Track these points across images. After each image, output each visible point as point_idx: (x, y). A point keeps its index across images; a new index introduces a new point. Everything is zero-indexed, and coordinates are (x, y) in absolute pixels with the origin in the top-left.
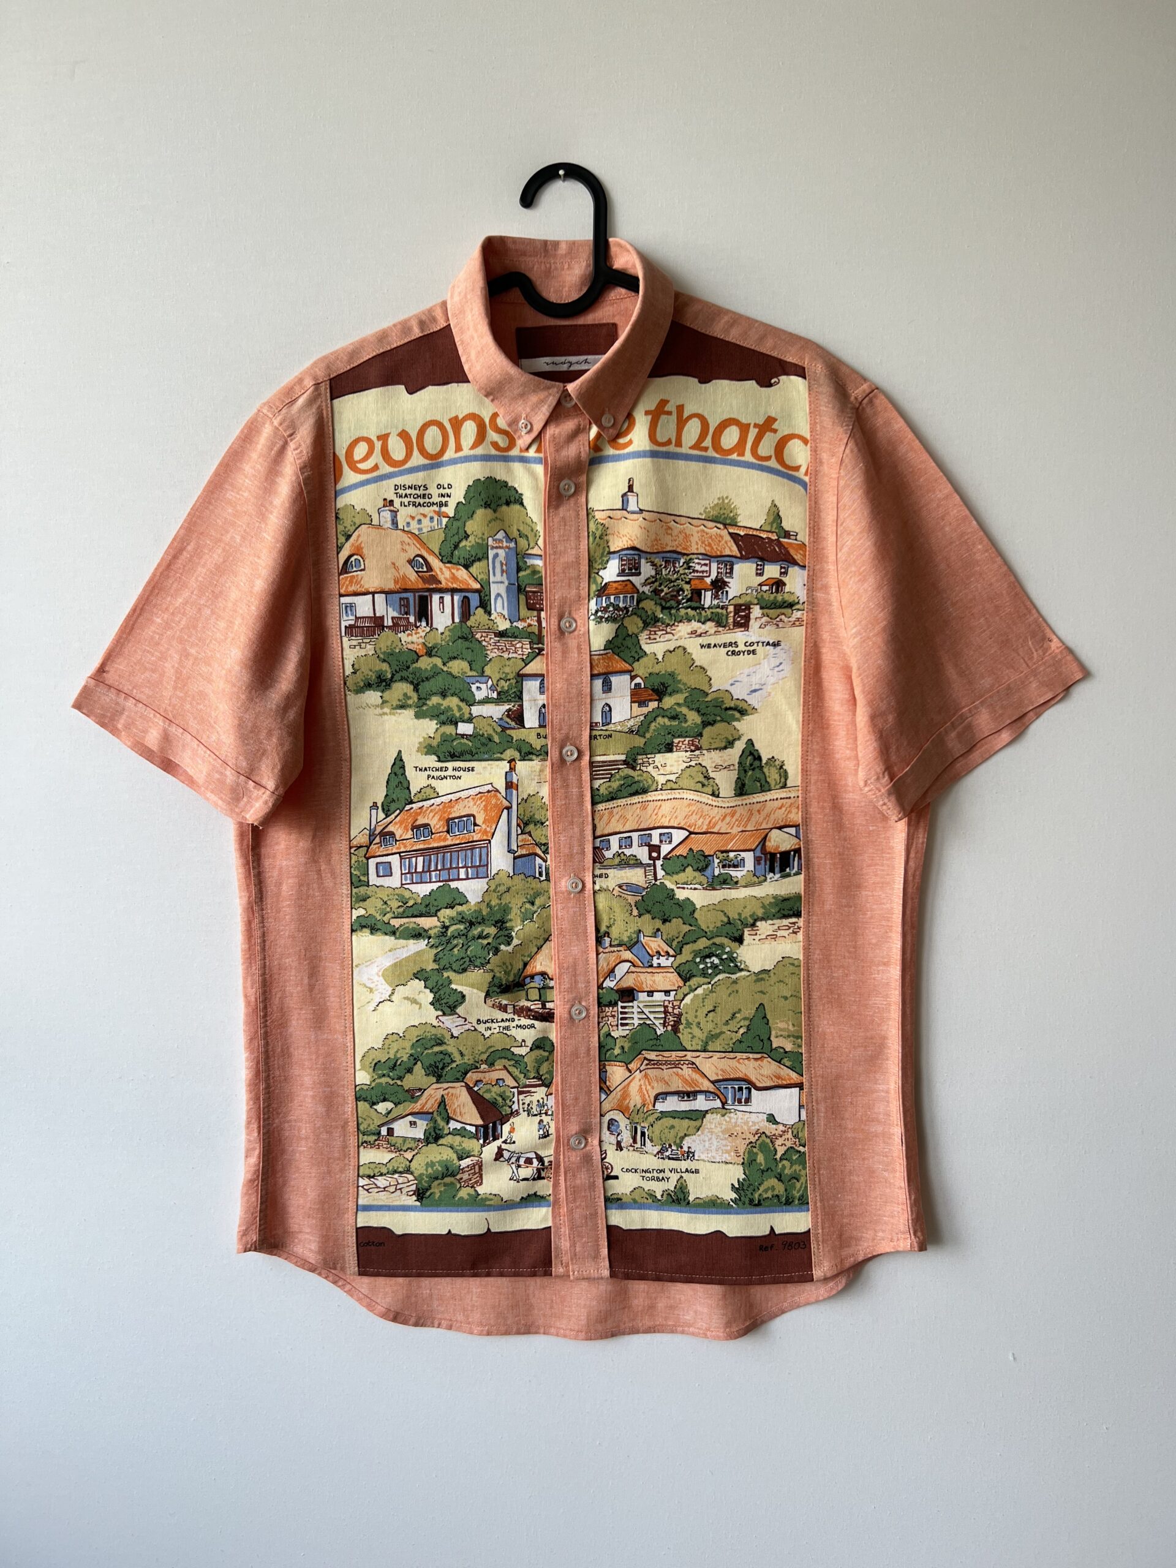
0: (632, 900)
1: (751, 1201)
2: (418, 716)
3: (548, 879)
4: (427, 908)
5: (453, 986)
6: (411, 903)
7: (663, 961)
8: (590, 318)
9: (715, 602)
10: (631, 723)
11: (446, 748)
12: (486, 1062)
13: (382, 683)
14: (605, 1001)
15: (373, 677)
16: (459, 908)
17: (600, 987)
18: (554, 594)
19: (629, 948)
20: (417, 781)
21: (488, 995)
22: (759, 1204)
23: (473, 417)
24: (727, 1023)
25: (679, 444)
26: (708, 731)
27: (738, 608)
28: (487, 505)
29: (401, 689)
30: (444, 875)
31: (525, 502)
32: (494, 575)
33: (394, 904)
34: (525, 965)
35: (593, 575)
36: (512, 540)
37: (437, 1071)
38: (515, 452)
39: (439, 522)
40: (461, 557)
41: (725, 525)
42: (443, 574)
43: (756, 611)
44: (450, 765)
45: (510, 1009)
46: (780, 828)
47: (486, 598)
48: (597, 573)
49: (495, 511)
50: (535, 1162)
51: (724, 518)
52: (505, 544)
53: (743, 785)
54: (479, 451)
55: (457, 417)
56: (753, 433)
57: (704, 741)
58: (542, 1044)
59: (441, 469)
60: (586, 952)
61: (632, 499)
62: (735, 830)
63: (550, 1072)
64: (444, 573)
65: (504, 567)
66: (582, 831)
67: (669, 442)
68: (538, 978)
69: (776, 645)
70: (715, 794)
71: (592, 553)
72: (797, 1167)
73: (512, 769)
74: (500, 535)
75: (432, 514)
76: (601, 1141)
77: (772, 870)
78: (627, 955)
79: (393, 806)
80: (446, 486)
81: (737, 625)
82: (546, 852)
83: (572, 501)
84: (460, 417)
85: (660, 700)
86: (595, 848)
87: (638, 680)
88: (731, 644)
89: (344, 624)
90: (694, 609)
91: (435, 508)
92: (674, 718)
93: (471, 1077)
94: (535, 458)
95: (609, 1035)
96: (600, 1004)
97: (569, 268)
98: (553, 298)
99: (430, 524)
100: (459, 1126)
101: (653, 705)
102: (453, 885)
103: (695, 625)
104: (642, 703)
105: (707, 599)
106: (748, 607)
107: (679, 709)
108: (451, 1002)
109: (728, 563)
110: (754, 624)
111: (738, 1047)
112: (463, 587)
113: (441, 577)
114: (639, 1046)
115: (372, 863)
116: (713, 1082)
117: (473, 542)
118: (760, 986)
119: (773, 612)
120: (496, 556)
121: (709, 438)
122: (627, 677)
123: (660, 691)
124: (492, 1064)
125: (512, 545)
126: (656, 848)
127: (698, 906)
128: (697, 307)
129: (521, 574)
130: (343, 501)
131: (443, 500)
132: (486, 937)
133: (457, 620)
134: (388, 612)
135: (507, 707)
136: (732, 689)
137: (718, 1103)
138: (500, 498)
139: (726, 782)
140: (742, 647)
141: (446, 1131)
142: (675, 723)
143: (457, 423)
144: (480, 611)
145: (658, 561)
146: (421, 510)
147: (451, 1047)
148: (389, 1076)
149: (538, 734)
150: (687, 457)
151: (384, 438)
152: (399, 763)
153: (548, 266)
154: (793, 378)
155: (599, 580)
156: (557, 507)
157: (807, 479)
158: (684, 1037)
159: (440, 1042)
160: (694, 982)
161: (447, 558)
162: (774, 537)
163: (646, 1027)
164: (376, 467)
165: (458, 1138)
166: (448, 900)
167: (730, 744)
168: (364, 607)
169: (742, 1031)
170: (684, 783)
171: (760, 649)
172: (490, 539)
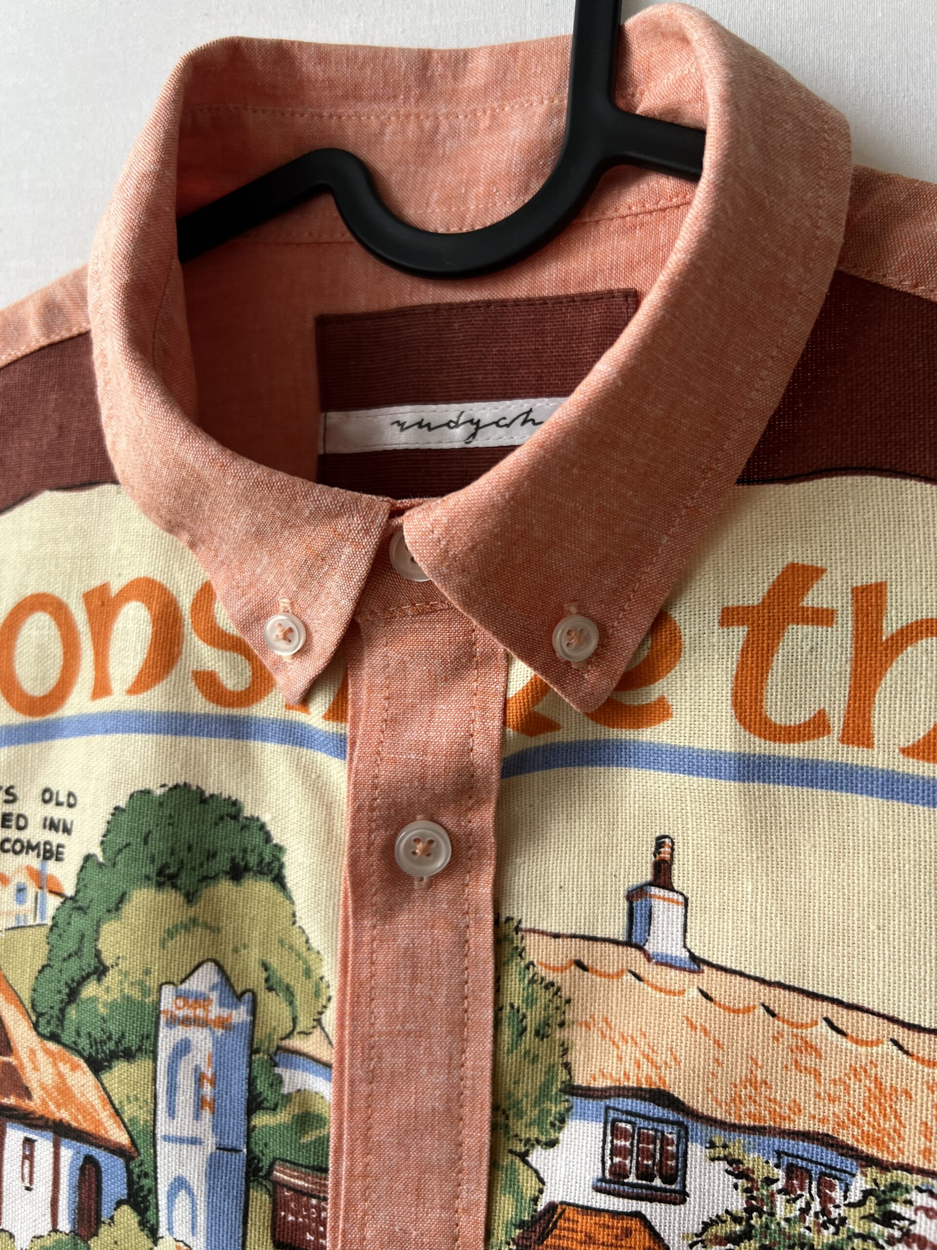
23: (145, 590)
25: (859, 732)
28: (166, 877)
31: (291, 875)
32: (172, 1112)
35: (506, 1160)
36: (239, 997)
38: (267, 709)
39: (39, 906)
40: (84, 1031)
42: (36, 1069)
47: (146, 1182)
48: (523, 1157)
49: (190, 898)
52: (215, 1011)
54: (157, 698)
55: (104, 589)
59: (58, 743)
61: (663, 913)
65: (207, 1089)
67: (817, 725)
71: (508, 1080)
74: (205, 980)
75: (22, 878)
80: (63, 798)
83: (444, 890)
84: (115, 588)
91: (32, 860)
94: (327, 736)
97: (496, 124)
98: (437, 219)
99: (16, 907)
112: (86, 1126)
113: (32, 1079)
117: (115, 995)
120: (183, 1049)
125: (240, 1015)
129: (262, 1120)
131: (56, 838)
133: (65, 1225)
138: (212, 855)
143: (104, 607)
144: (127, 1216)
153: (428, 125)
155: (529, 1186)
156: (388, 913)
172: (168, 993)
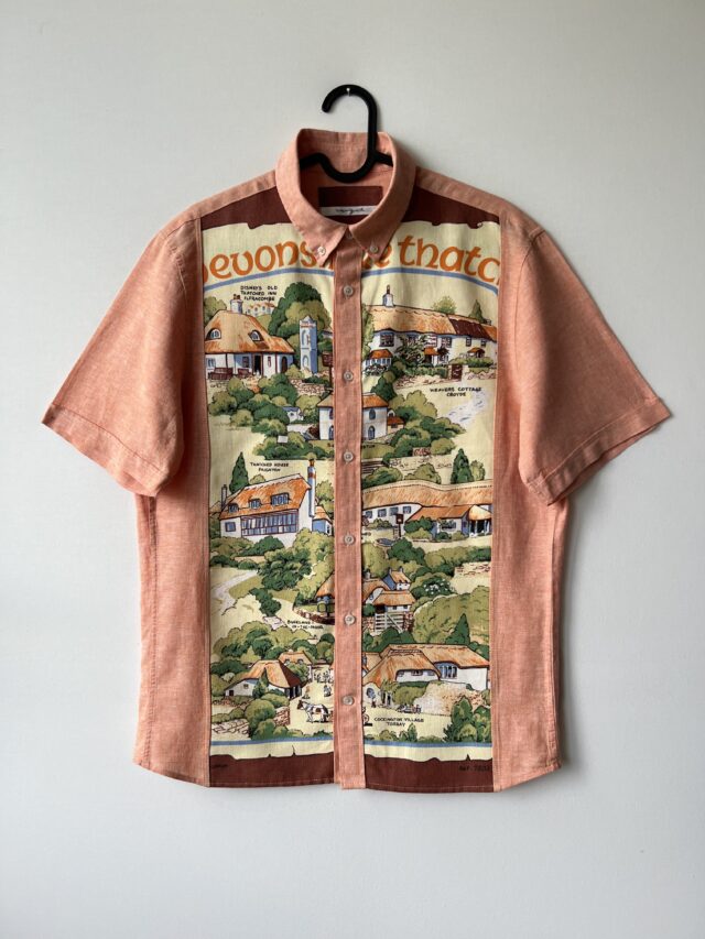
0: (385, 549)
1: (455, 738)
2: (254, 431)
3: (333, 535)
4: (259, 550)
5: (274, 599)
6: (248, 547)
7: (404, 587)
8: (366, 183)
9: (440, 363)
10: (387, 438)
11: (270, 452)
12: (292, 647)
13: (231, 410)
14: (366, 613)
15: (226, 406)
16: (278, 551)
17: (363, 604)
18: (340, 356)
19: (382, 579)
20: (252, 472)
21: (295, 605)
22: (460, 741)
23: (289, 244)
24: (442, 626)
25: (419, 263)
26: (435, 443)
27: (454, 367)
28: (298, 300)
29: (243, 413)
30: (269, 530)
31: (323, 299)
32: (303, 344)
33: (237, 548)
34: (318, 589)
35: (364, 345)
36: (314, 322)
37: (263, 652)
38: (317, 267)
39: (269, 310)
40: (282, 332)
41: (447, 315)
43: (466, 369)
44: (273, 462)
45: (307, 616)
46: (478, 505)
47: (297, 358)
48: (367, 344)
49: (304, 304)
50: (323, 711)
51: (446, 310)
52: (309, 324)
53: (456, 477)
54: (294, 266)
55: (280, 244)
56: (466, 256)
57: (432, 449)
58: (327, 638)
59: (271, 276)
60: (355, 582)
61: (389, 298)
62: (450, 506)
63: (332, 656)
64: (272, 342)
65: (309, 339)
66: (355, 506)
67: (413, 263)
68: (325, 598)
69: (478, 390)
70: (438, 483)
71: (364, 331)
72: (484, 718)
73: (312, 465)
74: (307, 319)
75: (264, 305)
76: (362, 702)
77: (473, 531)
78: (381, 583)
79: (237, 487)
80: (273, 288)
81: (454, 377)
82: (332, 518)
83: (351, 299)
84: (283, 244)
85: (405, 424)
86: (362, 517)
87: (392, 411)
88: (450, 389)
89: (208, 371)
90: (427, 367)
91: (266, 301)
92: (414, 434)
93: (283, 657)
94: (329, 272)
95: (368, 635)
96: (363, 615)
98: (342, 170)
99: (262, 311)
100: (274, 688)
101: (401, 427)
102: (275, 536)
103: (427, 377)
104: (394, 426)
105: (435, 361)
106: (461, 366)
107: (416, 429)
108: (272, 608)
109: (448, 338)
110: (464, 377)
111: (449, 641)
112: (283, 351)
113: (269, 345)
114: (387, 642)
115: (223, 523)
116: (433, 664)
117: (290, 323)
118: (464, 603)
119: (476, 370)
120: (304, 332)
121: (438, 260)
122: (384, 410)
123: (405, 419)
124: (295, 650)
125: (314, 325)
126: (401, 516)
127: (426, 552)
128: (431, 177)
129: (320, 344)
130: (209, 294)
131: (271, 296)
132: (295, 569)
133: (279, 371)
134: (236, 366)
135: (309, 426)
136: (450, 417)
137: (436, 677)
138: (306, 296)
139: (445, 475)
140: (456, 391)
141: (266, 691)
142: (414, 438)
143: (280, 248)
144: (293, 366)
145: (404, 337)
146: (257, 302)
147: (271, 637)
148: (231, 655)
149: (329, 445)
150: (424, 272)
151: (235, 256)
152: (241, 461)
153: (338, 149)
154: (491, 223)
155: (368, 349)
156: (342, 303)
157: (498, 287)
158: (416, 635)
159: (265, 633)
160: (422, 599)
161: (273, 333)
162: (477, 322)
163: (392, 629)
164: (230, 275)
165: (274, 696)
166: (271, 546)
167: (448, 451)
168: (220, 361)
169: (452, 631)
170: (419, 475)
171: (468, 393)
172: (301, 321)
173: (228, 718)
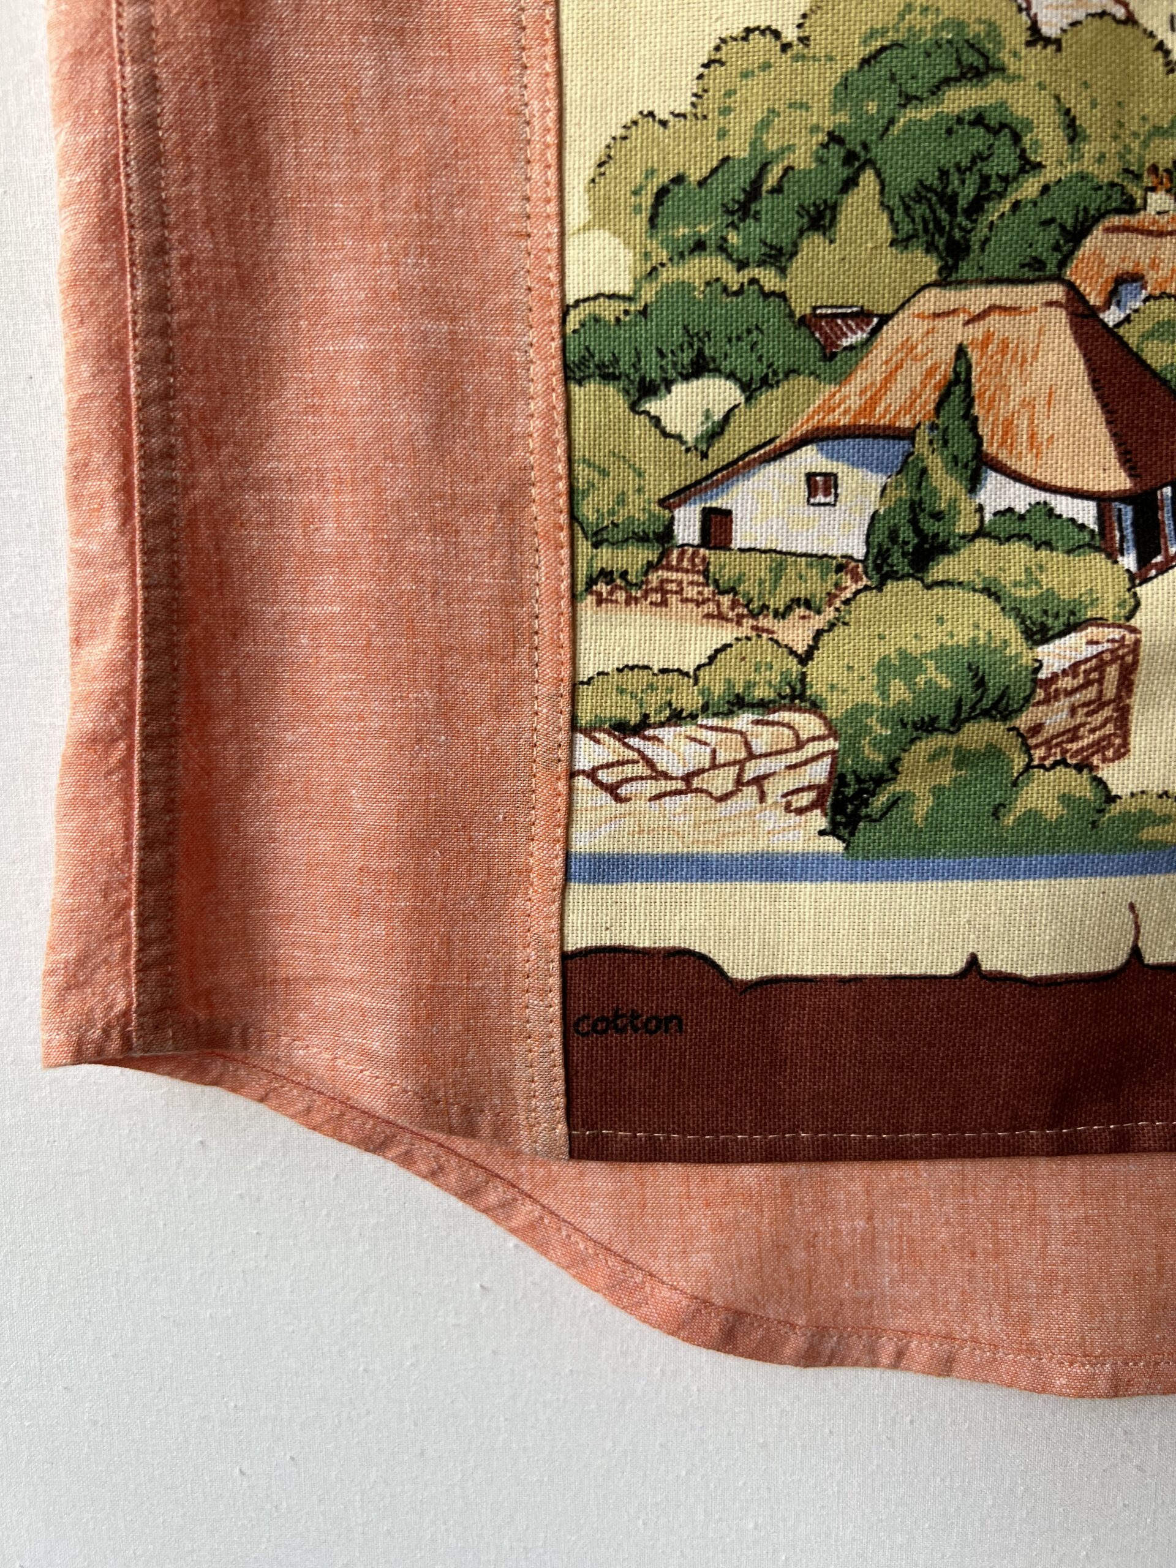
37: (950, 221)
93: (1103, 253)
100: (1021, 498)
141: (966, 524)
148: (723, 248)
165: (1020, 554)
173: (688, 698)
